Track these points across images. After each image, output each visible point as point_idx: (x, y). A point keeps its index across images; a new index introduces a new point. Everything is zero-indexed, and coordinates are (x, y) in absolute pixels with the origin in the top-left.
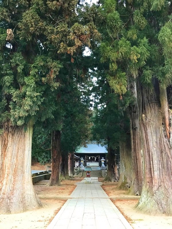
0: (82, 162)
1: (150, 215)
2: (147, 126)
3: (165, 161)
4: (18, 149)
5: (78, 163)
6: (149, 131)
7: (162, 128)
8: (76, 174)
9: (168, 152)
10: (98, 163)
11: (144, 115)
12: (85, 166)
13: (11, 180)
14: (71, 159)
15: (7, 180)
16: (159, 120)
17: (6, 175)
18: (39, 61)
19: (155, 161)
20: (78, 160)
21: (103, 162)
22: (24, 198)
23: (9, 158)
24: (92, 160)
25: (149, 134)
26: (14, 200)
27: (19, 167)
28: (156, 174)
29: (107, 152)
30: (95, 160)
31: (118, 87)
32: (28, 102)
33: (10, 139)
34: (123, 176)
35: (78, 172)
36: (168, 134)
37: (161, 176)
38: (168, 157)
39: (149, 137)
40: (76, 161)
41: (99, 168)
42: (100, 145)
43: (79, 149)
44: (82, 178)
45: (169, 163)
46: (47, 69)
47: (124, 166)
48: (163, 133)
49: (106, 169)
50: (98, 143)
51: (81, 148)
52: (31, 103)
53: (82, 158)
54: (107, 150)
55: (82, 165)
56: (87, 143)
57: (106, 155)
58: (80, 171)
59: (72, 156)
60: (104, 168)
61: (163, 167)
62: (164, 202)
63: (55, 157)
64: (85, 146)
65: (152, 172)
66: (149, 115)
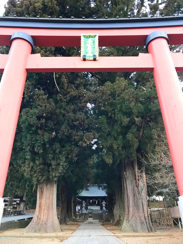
0: (84, 205)
1: (126, 233)
2: (127, 179)
3: (136, 201)
4: (50, 194)
5: (80, 207)
6: (128, 183)
7: (134, 181)
8: (78, 217)
9: (138, 196)
10: (99, 207)
11: (125, 173)
12: (86, 210)
13: (46, 213)
14: (74, 202)
15: (44, 213)
16: (133, 176)
17: (43, 210)
18: (68, 147)
19: (131, 201)
20: (80, 204)
21: (104, 205)
22: (53, 224)
23: (45, 200)
24: (93, 204)
25: (128, 185)
26: (49, 225)
27: (50, 205)
28: (131, 209)
29: (106, 195)
30: (97, 203)
31: (108, 160)
32: (61, 168)
33: (45, 188)
34: (118, 215)
35: (80, 215)
36: (138, 185)
37: (134, 210)
38: (138, 198)
39: (128, 187)
40: (78, 204)
41: (100, 212)
42: (101, 188)
43: (81, 192)
44: (84, 221)
45: (138, 202)
46: (71, 151)
47: (118, 207)
48: (135, 184)
49: (107, 212)
50: (99, 187)
51: (83, 191)
52: (62, 169)
53: (84, 201)
54: (107, 193)
55: (84, 208)
56: (89, 186)
57: (106, 199)
58: (82, 214)
59: (75, 199)
60: (105, 211)
61: (135, 205)
62: (134, 225)
63: (63, 200)
64: (87, 190)
65: (129, 208)
66: (128, 173)
